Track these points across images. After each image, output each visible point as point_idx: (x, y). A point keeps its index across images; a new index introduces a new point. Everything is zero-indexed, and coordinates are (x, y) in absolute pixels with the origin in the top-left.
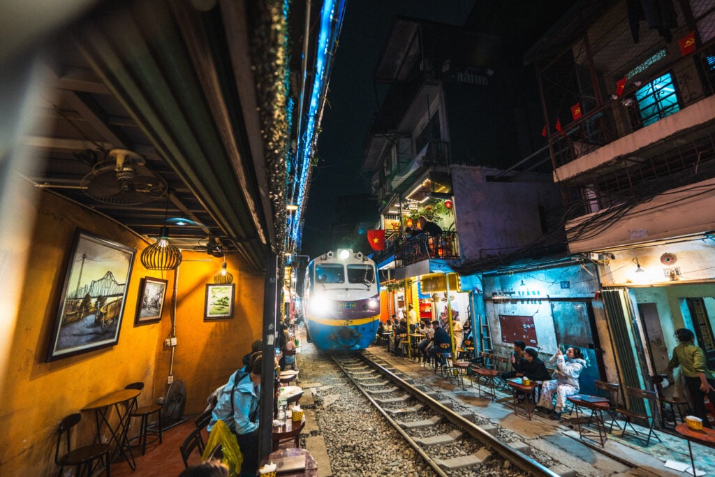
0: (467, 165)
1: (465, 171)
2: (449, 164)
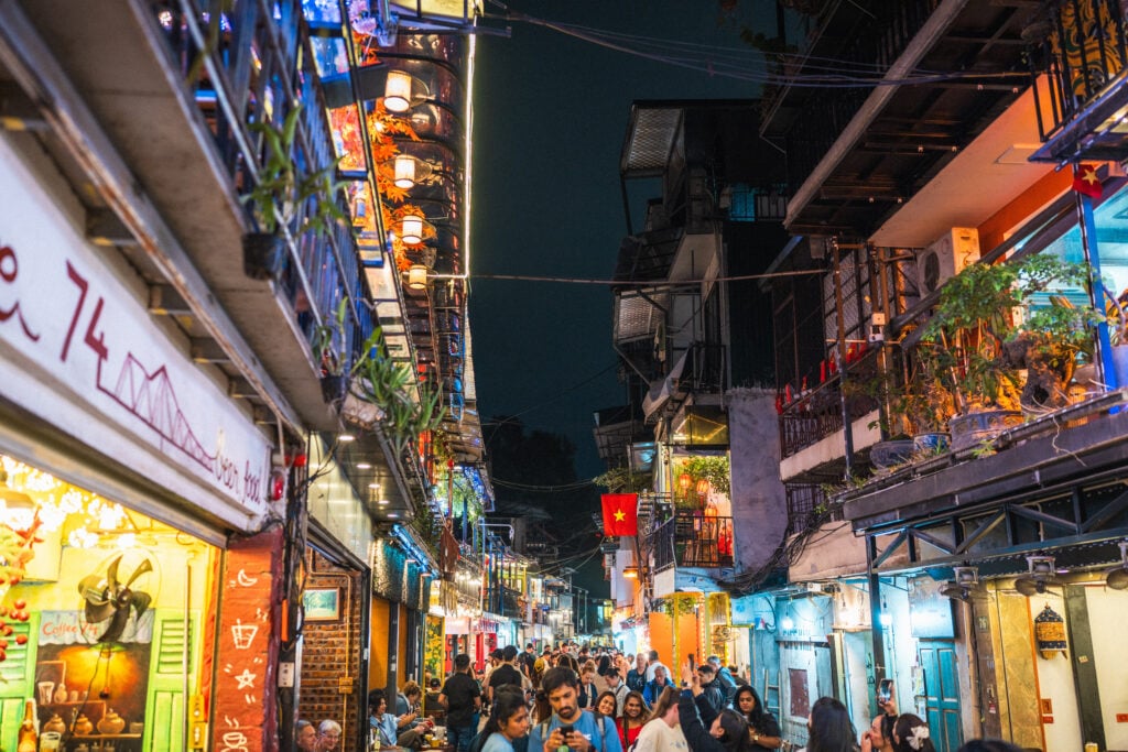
1: (758, 401)
2: (725, 389)
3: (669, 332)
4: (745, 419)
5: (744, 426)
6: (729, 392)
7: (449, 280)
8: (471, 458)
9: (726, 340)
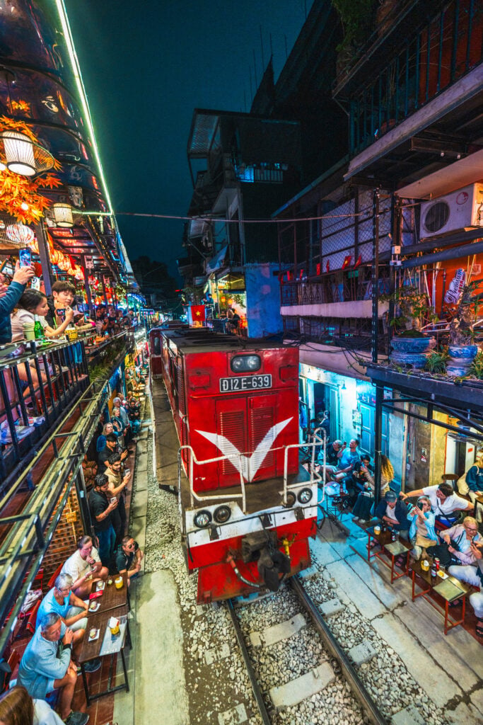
0: (258, 263)
1: (257, 269)
2: (243, 264)
3: (214, 235)
4: (251, 278)
5: (251, 280)
6: (245, 266)
7: (98, 216)
8: (135, 291)
9: (243, 240)
